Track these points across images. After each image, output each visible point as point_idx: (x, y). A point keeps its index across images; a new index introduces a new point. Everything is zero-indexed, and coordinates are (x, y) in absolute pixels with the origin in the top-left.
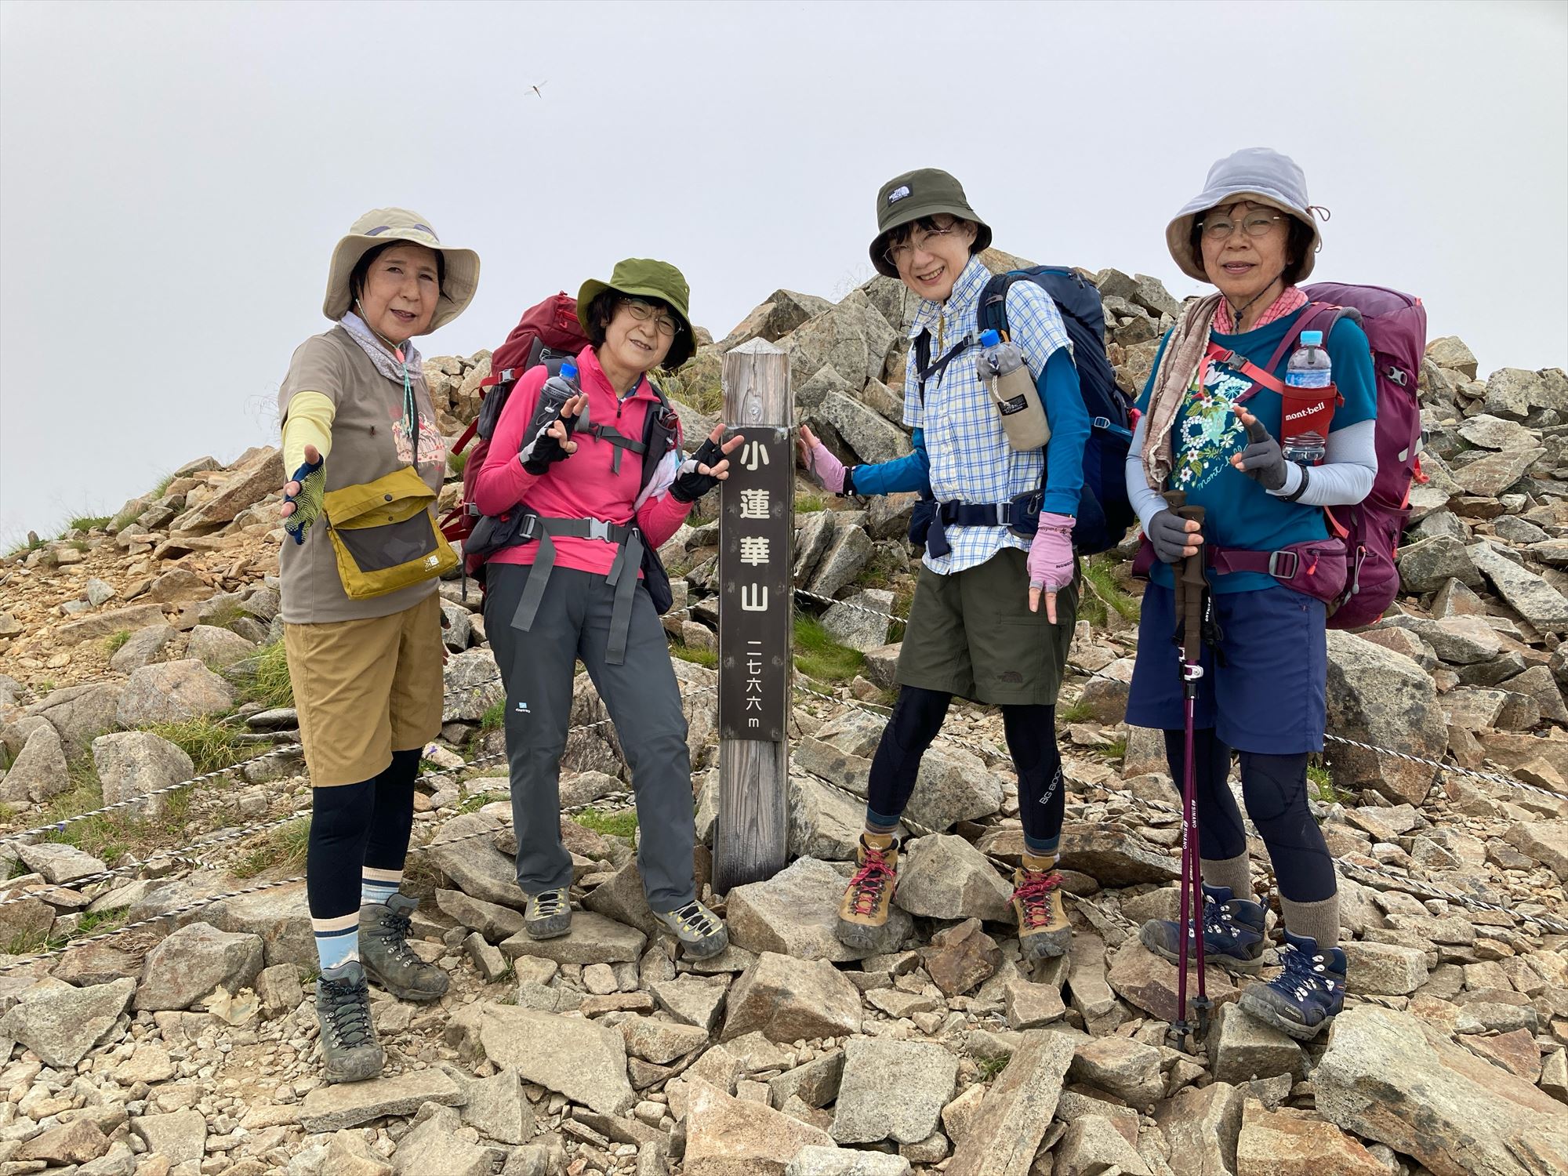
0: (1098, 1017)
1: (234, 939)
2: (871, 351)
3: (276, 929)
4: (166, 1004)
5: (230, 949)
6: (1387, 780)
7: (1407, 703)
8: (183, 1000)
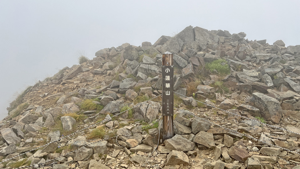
0: (227, 160)
1: (89, 150)
2: (180, 46)
3: (95, 148)
4: (79, 160)
5: (88, 151)
6: (272, 120)
7: (275, 107)
8: (82, 159)
